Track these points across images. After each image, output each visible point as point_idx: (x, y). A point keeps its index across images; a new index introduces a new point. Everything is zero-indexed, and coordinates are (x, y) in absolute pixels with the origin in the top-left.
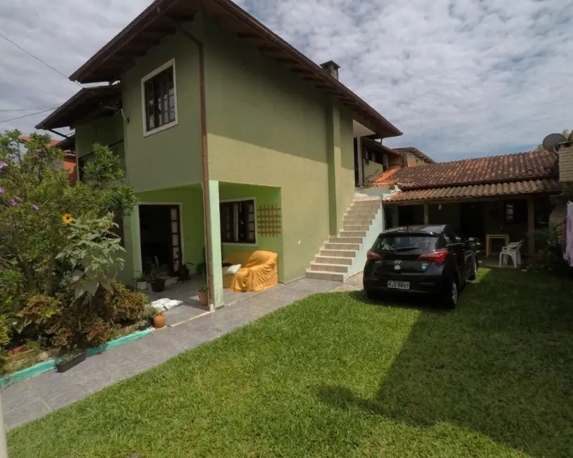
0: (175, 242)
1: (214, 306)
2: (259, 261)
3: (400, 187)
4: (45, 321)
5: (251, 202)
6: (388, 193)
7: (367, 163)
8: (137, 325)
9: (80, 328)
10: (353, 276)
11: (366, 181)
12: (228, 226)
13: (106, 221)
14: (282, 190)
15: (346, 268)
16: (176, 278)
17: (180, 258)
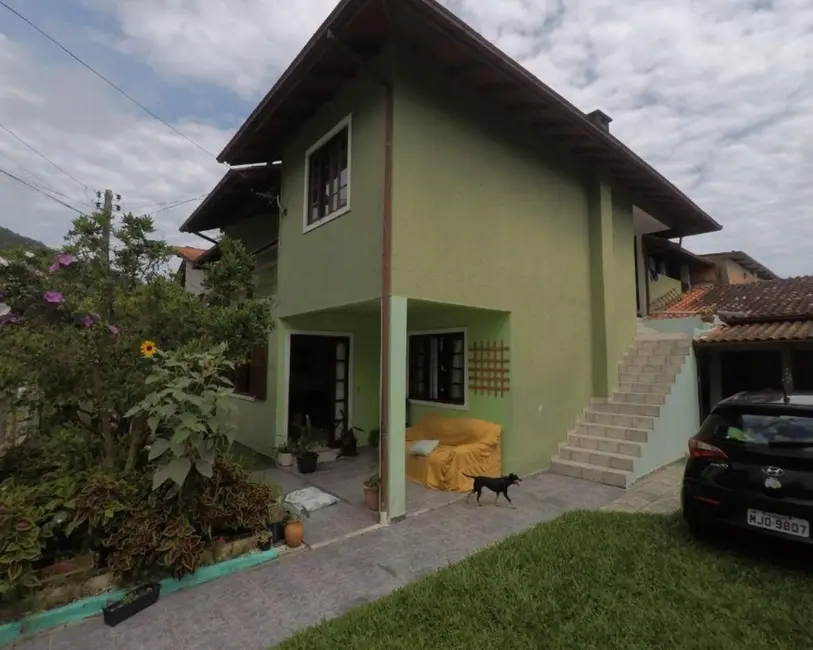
0: (340, 394)
1: (388, 515)
2: (470, 438)
3: (723, 318)
4: (104, 523)
5: (460, 336)
6: (702, 328)
7: (655, 277)
8: (254, 539)
9: (155, 542)
10: (643, 478)
11: (652, 308)
12: (421, 374)
13: (211, 357)
14: (512, 317)
15: (631, 462)
16: (337, 451)
17: (345, 420)
